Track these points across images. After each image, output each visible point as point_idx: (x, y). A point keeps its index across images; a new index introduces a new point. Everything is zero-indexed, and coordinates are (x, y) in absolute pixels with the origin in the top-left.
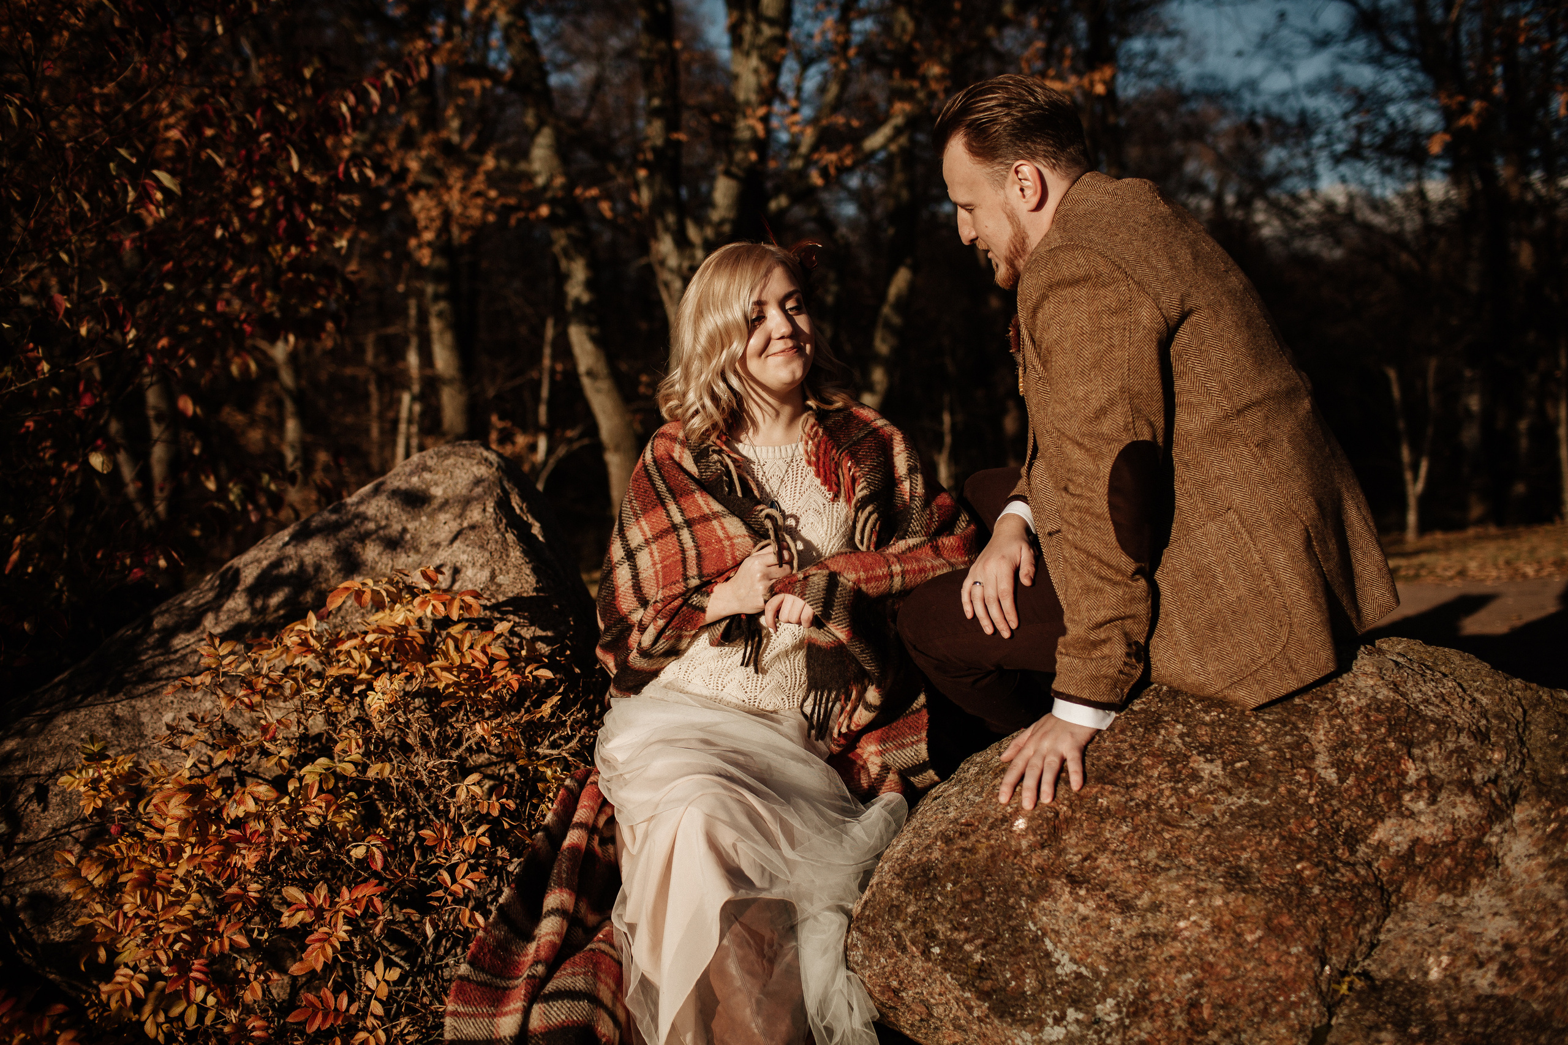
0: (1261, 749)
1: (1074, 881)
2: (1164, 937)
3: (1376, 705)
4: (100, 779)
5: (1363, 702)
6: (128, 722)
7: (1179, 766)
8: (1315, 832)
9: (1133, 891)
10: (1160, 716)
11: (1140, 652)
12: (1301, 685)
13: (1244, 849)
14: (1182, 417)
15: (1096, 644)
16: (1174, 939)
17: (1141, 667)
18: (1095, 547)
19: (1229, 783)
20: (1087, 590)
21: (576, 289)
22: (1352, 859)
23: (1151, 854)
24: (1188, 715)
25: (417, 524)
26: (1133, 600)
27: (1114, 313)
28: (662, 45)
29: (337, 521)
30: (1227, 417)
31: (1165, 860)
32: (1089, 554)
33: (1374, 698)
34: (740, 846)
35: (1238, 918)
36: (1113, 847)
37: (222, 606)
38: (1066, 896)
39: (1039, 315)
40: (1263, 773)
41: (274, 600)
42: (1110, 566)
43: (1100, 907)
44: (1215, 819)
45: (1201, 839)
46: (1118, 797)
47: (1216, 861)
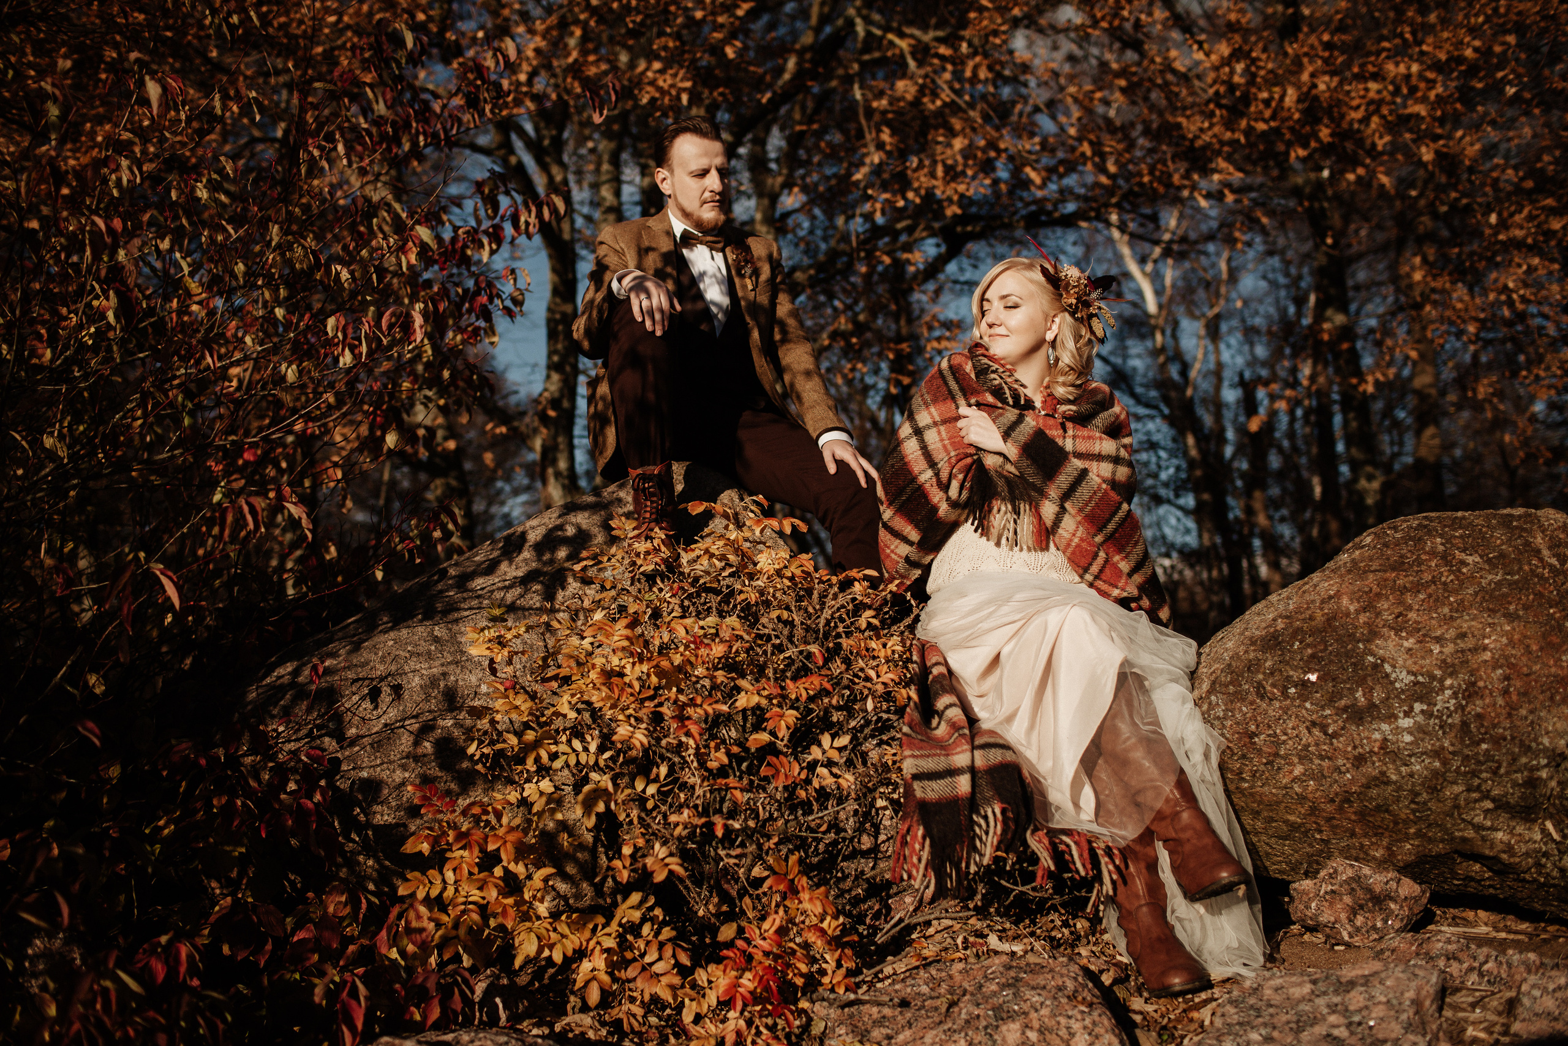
0: (1503, 547)
1: (1396, 629)
2: (1476, 650)
7: (1448, 559)
9: (1441, 630)
16: (1484, 650)
19: (1487, 567)
31: (1456, 612)
35: (1524, 637)
36: (1416, 607)
38: (1392, 637)
40: (1509, 560)
43: (1419, 642)
44: (1484, 587)
45: (1478, 599)
47: (1493, 610)
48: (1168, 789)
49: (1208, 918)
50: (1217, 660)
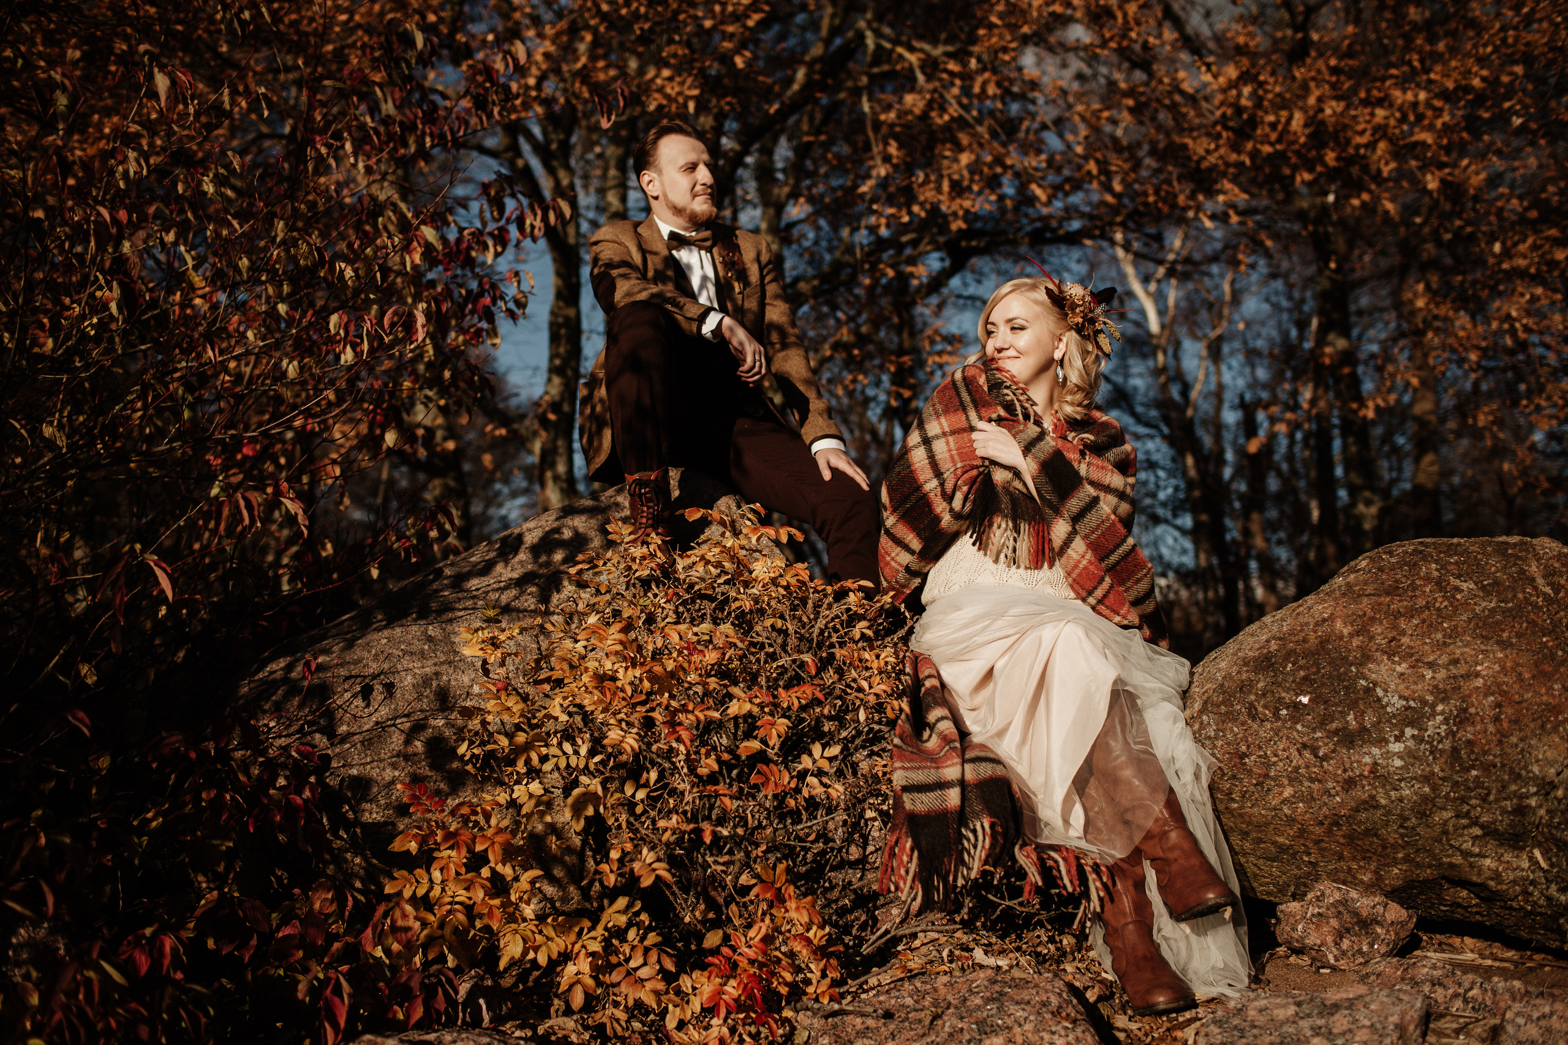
0: (1497, 575)
1: (1389, 653)
2: (1468, 676)
7: (1443, 585)
9: (1434, 656)
16: (1477, 677)
19: (1481, 594)
31: (1449, 638)
35: (1517, 664)
36: (1410, 632)
38: (1385, 662)
40: (1504, 587)
43: (1411, 667)
44: (1478, 614)
45: (1471, 626)
47: (1487, 637)
48: (1158, 809)
49: (1194, 938)
50: (1209, 680)
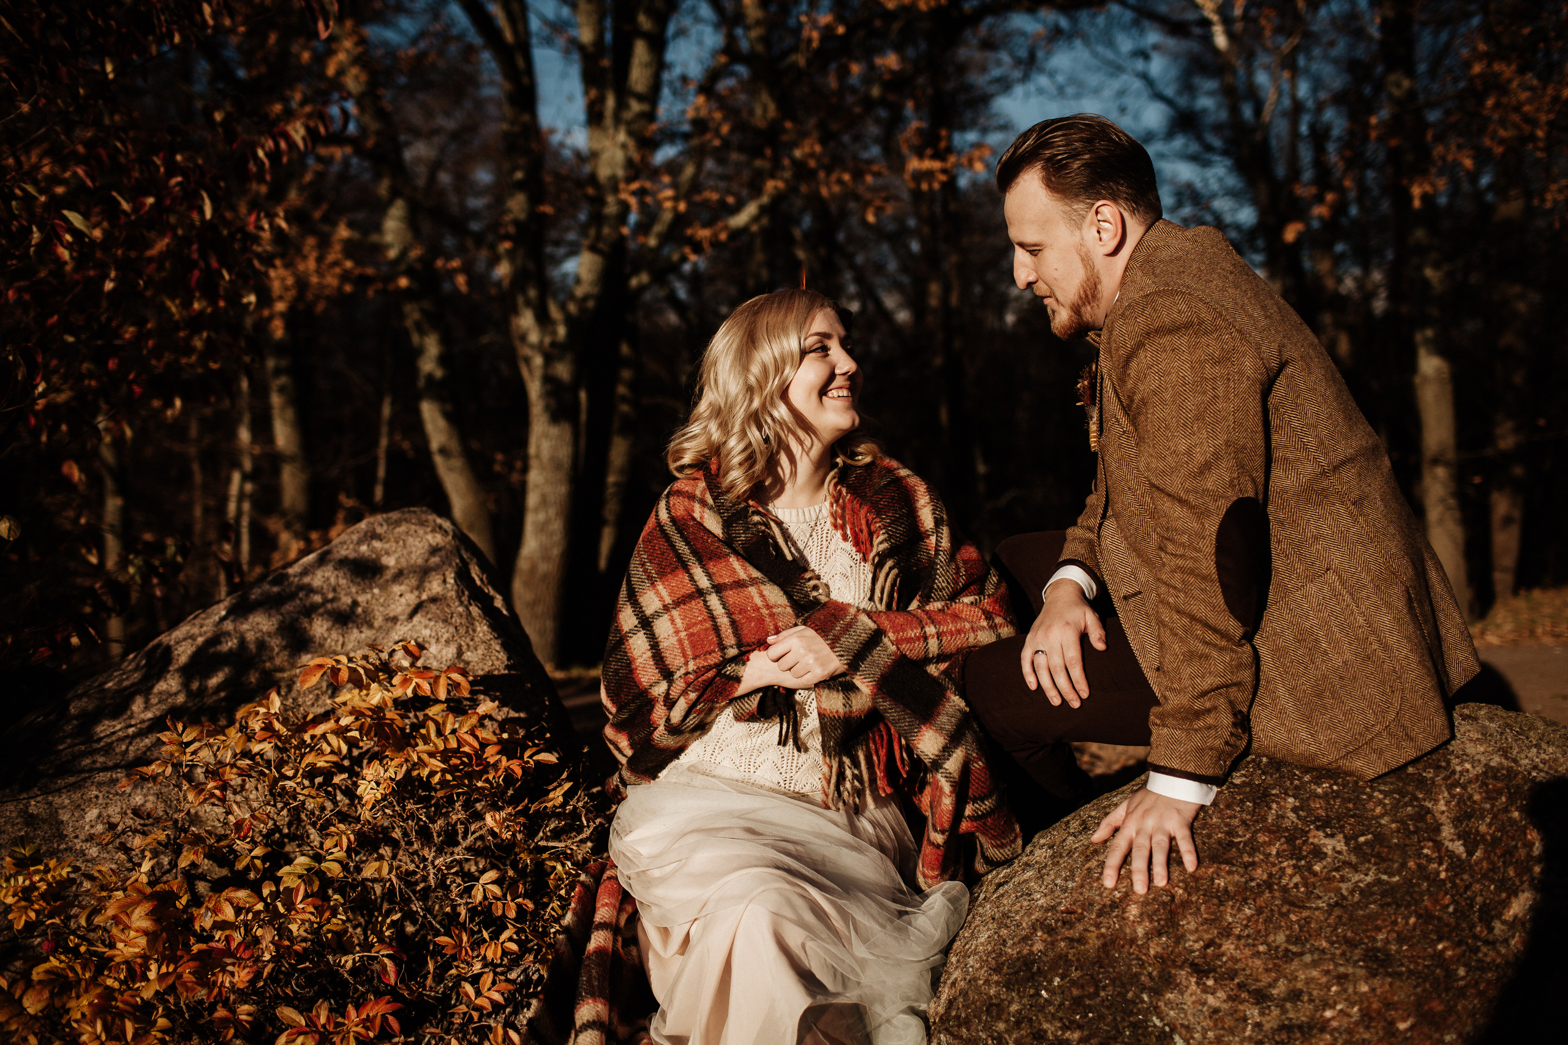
0: (1383, 822)
1: (1200, 971)
2: (1311, 1028)
3: (1490, 772)
4: (33, 887)
5: (1479, 770)
6: (44, 821)
7: (1298, 842)
8: (1451, 909)
9: (1266, 979)
10: (1266, 789)
11: (1243, 722)
12: (1419, 753)
13: (1379, 929)
14: (1277, 472)
15: (1198, 714)
16: (1323, 1030)
17: (1245, 737)
18: (1201, 610)
19: (1354, 859)
20: (1191, 656)
21: (429, 365)
22: (1491, 938)
23: (1280, 938)
24: (1296, 788)
25: (369, 596)
26: (1239, 666)
27: (1217, 362)
28: (526, 118)
29: (279, 594)
30: (1323, 473)
31: (1295, 943)
32: (1193, 618)
33: (1486, 765)
34: (810, 945)
35: (1388, 1005)
36: (1237, 931)
37: (152, 687)
38: (1194, 987)
39: (1133, 364)
40: (1389, 847)
41: (214, 681)
42: (1215, 630)
43: (1230, 998)
44: (1344, 898)
45: (1331, 921)
46: (1237, 877)
47: (1351, 944)
